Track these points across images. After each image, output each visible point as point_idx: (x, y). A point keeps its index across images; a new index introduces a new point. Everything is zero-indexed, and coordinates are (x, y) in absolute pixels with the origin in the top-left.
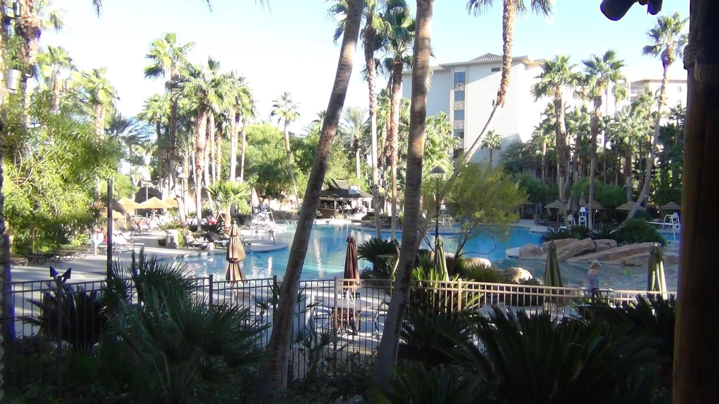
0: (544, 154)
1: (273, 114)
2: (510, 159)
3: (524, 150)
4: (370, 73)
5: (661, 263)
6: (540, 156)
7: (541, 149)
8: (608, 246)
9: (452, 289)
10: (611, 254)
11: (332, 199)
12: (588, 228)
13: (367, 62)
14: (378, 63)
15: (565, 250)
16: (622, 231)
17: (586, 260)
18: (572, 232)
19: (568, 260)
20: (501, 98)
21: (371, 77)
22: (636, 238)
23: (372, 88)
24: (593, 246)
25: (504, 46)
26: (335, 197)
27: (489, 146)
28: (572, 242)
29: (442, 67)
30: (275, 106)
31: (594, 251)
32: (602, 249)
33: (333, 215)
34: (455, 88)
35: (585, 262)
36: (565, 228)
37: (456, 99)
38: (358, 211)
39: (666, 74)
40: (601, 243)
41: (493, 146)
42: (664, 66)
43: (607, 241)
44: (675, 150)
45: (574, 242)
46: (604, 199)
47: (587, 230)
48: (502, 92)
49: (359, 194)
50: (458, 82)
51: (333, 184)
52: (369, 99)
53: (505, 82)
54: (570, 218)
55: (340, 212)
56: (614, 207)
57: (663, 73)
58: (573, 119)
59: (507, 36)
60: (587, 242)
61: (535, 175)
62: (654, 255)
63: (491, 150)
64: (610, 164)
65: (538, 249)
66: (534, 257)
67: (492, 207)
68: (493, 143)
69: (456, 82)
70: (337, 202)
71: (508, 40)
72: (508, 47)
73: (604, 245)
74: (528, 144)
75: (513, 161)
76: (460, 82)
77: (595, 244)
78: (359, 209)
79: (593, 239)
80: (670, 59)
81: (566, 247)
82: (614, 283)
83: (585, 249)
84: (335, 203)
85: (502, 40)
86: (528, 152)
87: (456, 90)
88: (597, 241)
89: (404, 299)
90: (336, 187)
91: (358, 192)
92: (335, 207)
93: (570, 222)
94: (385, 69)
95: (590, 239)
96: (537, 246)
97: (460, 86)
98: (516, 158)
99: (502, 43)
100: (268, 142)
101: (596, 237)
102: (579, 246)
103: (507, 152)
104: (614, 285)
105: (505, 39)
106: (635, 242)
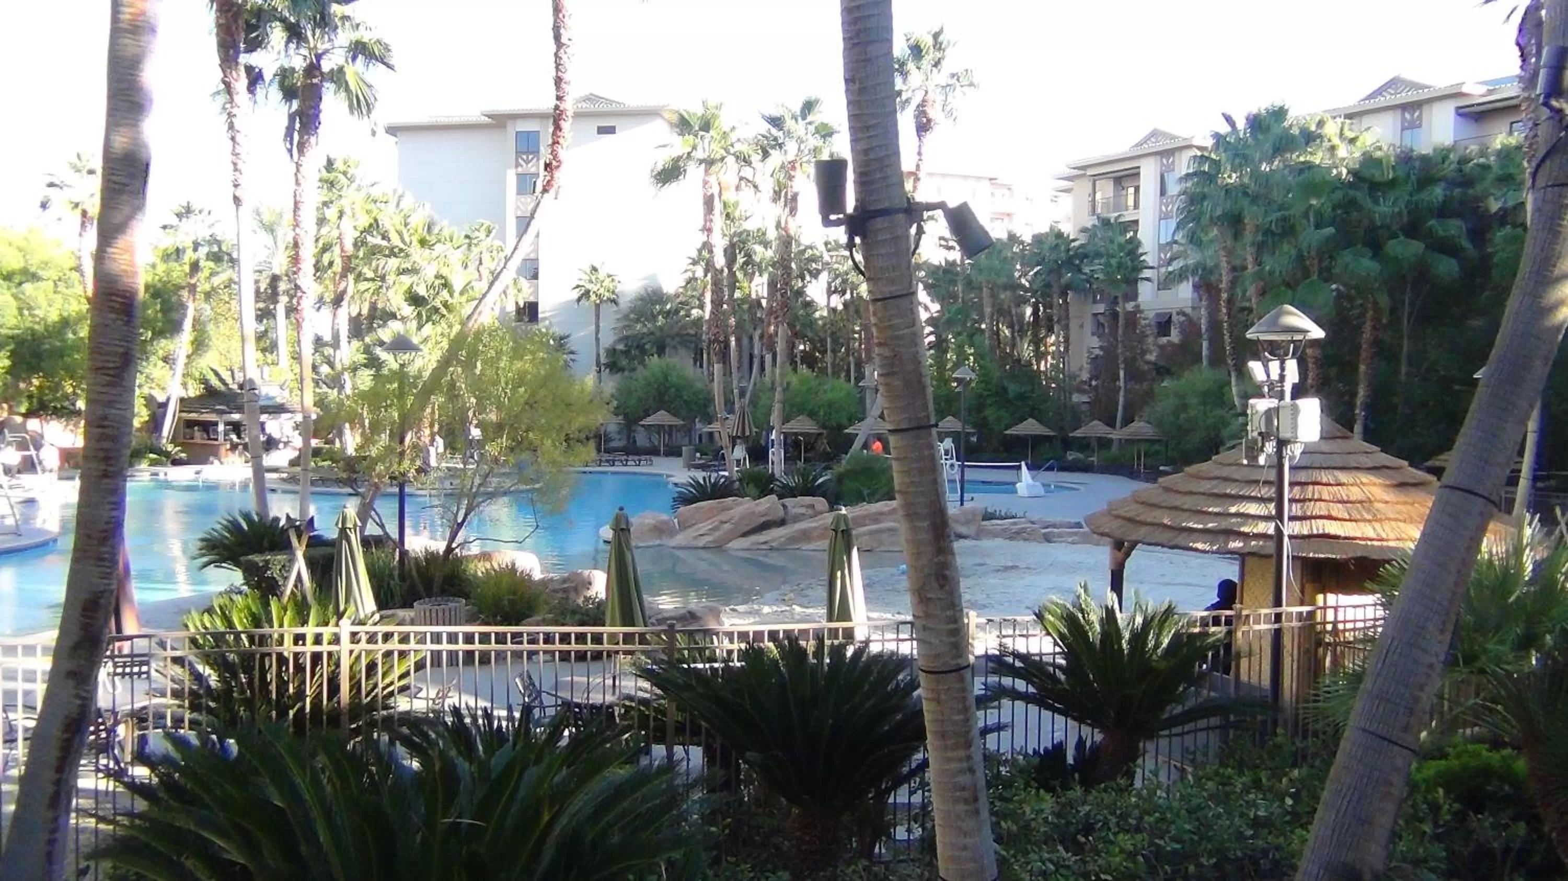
0: (707, 317)
1: (44, 206)
2: (639, 326)
3: (668, 307)
4: (231, 101)
5: (855, 552)
6: (700, 319)
7: (701, 307)
8: (810, 512)
9: (324, 648)
10: (815, 528)
11: (212, 417)
12: (773, 474)
13: (224, 71)
14: (255, 77)
15: (723, 522)
16: (840, 479)
17: (765, 543)
18: (741, 484)
19: (730, 545)
20: (552, 177)
21: (235, 111)
22: (866, 492)
23: (239, 138)
24: (781, 513)
25: (556, 55)
26: (222, 412)
27: (593, 297)
28: (738, 505)
29: (489, 116)
30: (51, 185)
31: (782, 523)
32: (797, 518)
33: (216, 455)
34: (517, 167)
35: (764, 547)
36: (726, 474)
37: (521, 191)
38: (281, 446)
39: (923, 151)
40: (796, 504)
41: (599, 296)
42: (919, 136)
43: (808, 500)
44: (959, 311)
45: (741, 504)
46: (822, 413)
47: (772, 478)
48: (554, 163)
49: (283, 405)
50: (524, 153)
51: (215, 382)
52: (232, 167)
53: (561, 140)
54: (740, 452)
55: (234, 447)
56: (840, 427)
57: (917, 150)
58: (760, 243)
59: (562, 31)
60: (769, 503)
61: (692, 361)
62: (839, 535)
63: (597, 306)
64: (841, 341)
65: (666, 523)
66: (658, 542)
67: (527, 431)
68: (602, 291)
69: (518, 153)
70: (227, 424)
71: (564, 40)
72: (564, 57)
73: (803, 510)
74: (677, 295)
75: (645, 330)
76: (528, 153)
77: (784, 506)
78: (285, 439)
79: (781, 497)
80: (929, 121)
81: (724, 517)
82: (809, 592)
83: (764, 519)
84: (221, 428)
85: (553, 41)
86: (677, 312)
87: (520, 170)
88: (788, 501)
89: (78, 702)
90: (223, 388)
91: (279, 400)
92: (221, 437)
93: (738, 461)
94: (275, 94)
95: (774, 497)
96: (665, 517)
97: (528, 162)
98: (649, 325)
99: (553, 48)
100: (35, 277)
101: (787, 492)
102: (753, 513)
103: (632, 310)
104: (806, 596)
105: (557, 37)
106: (864, 500)
